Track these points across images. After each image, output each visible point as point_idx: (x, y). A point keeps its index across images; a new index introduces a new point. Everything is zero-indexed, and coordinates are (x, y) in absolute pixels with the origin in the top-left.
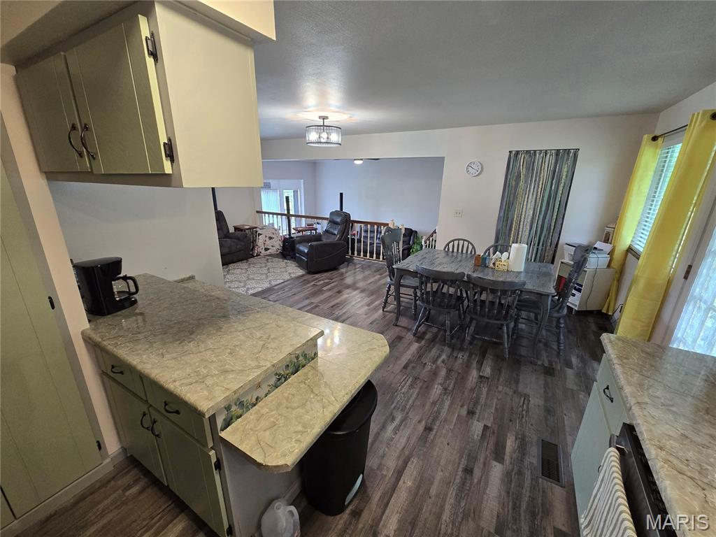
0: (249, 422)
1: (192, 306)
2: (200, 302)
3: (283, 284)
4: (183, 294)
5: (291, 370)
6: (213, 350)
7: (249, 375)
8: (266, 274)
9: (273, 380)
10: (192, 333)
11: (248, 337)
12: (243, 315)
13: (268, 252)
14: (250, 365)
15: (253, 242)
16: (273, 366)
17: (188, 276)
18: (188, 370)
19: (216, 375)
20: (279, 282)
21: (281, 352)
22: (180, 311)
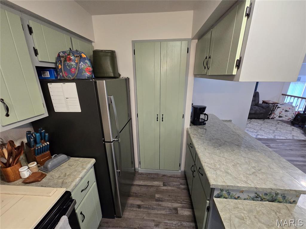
0: (229, 204)
1: (225, 134)
2: (229, 133)
3: (284, 141)
4: (223, 127)
5: (267, 197)
6: (226, 159)
7: (238, 183)
8: (274, 131)
9: (253, 195)
10: (220, 146)
11: (246, 162)
12: (249, 150)
13: (281, 119)
14: (241, 178)
15: (272, 111)
16: (256, 188)
17: (229, 120)
18: (212, 162)
19: (222, 171)
20: (281, 138)
21: (265, 184)
22: (219, 134)
